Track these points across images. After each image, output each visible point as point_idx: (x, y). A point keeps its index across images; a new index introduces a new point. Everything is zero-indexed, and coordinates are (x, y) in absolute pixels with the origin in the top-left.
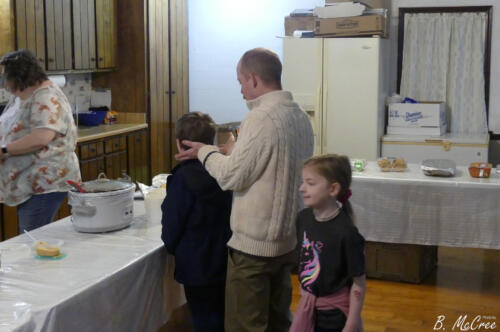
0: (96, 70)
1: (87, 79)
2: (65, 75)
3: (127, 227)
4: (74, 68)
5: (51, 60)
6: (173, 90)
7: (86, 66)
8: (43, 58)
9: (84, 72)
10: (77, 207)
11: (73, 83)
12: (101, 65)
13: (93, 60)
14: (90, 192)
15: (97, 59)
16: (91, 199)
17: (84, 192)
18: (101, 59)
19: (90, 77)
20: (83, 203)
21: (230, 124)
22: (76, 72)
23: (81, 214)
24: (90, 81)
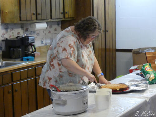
0: (63, 19)
1: (58, 24)
2: (47, 23)
3: (85, 112)
4: (51, 18)
5: (39, 14)
6: (107, 30)
7: (58, 17)
8: (35, 13)
9: (57, 20)
10: (56, 100)
11: (51, 27)
12: (67, 16)
13: (62, 13)
14: (63, 91)
15: (64, 13)
16: (64, 95)
17: (60, 91)
18: (66, 13)
19: (60, 23)
20: (59, 98)
21: (140, 49)
22: (52, 20)
23: (58, 104)
24: (60, 25)
